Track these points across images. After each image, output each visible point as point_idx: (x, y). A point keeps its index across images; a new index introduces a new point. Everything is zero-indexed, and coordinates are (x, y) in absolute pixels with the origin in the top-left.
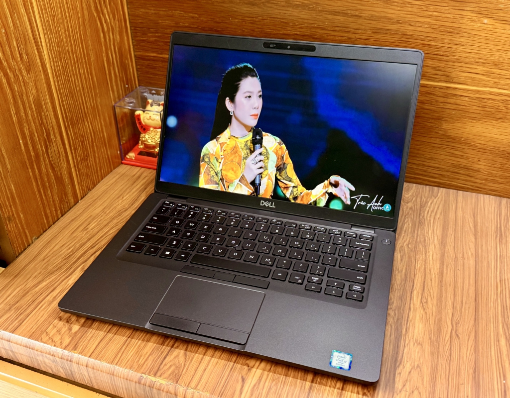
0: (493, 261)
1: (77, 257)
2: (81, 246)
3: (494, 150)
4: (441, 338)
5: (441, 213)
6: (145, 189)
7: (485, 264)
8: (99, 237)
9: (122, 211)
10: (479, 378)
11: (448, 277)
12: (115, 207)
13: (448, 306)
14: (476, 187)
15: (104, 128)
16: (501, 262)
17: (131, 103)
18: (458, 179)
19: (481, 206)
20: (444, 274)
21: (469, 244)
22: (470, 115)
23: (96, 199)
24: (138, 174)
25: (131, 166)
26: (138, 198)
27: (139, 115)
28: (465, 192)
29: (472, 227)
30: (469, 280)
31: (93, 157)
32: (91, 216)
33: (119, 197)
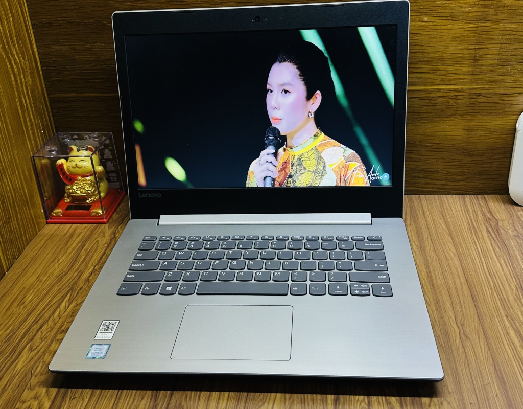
0: (476, 257)
1: (20, 337)
2: (21, 324)
3: (450, 148)
4: (452, 342)
5: (410, 219)
6: (83, 246)
7: (469, 261)
8: (40, 311)
9: (61, 275)
10: (501, 373)
11: (439, 281)
12: (52, 273)
13: (448, 309)
14: (437, 188)
15: (24, 183)
16: (485, 257)
17: (53, 151)
18: (419, 183)
19: (447, 206)
20: (434, 278)
21: (448, 245)
22: (422, 116)
23: (25, 268)
24: (70, 231)
25: (59, 225)
26: (77, 257)
27: (62, 165)
28: (426, 196)
29: (445, 228)
30: (460, 280)
31: (15, 219)
32: (24, 288)
33: (54, 260)
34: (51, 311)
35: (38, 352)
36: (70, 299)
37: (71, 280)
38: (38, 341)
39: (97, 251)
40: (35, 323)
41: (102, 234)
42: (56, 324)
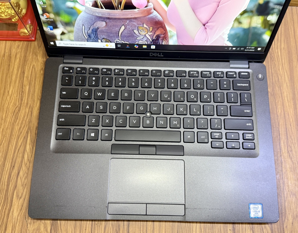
1: (6, 183)
6: (24, 73)
8: (12, 153)
12: (8, 108)
24: (7, 51)
26: (22, 90)
33: (4, 92)
34: (21, 155)
35: (25, 199)
36: (31, 141)
37: (26, 117)
38: (21, 188)
39: (37, 79)
40: (13, 169)
41: (34, 57)
42: (29, 169)
